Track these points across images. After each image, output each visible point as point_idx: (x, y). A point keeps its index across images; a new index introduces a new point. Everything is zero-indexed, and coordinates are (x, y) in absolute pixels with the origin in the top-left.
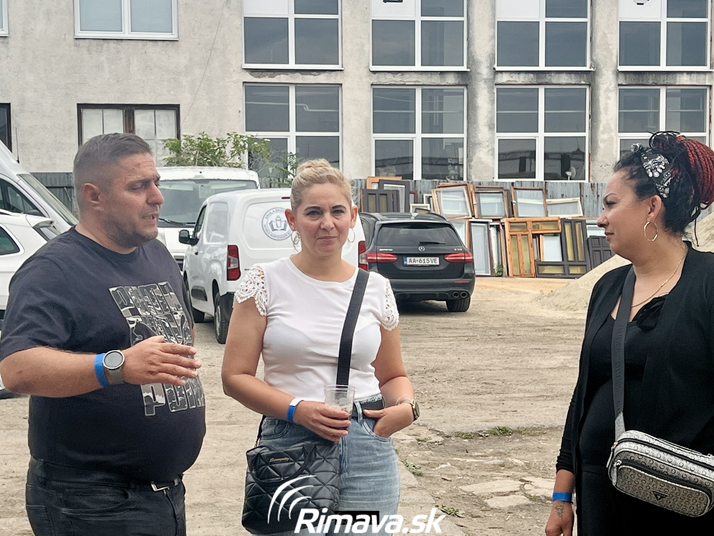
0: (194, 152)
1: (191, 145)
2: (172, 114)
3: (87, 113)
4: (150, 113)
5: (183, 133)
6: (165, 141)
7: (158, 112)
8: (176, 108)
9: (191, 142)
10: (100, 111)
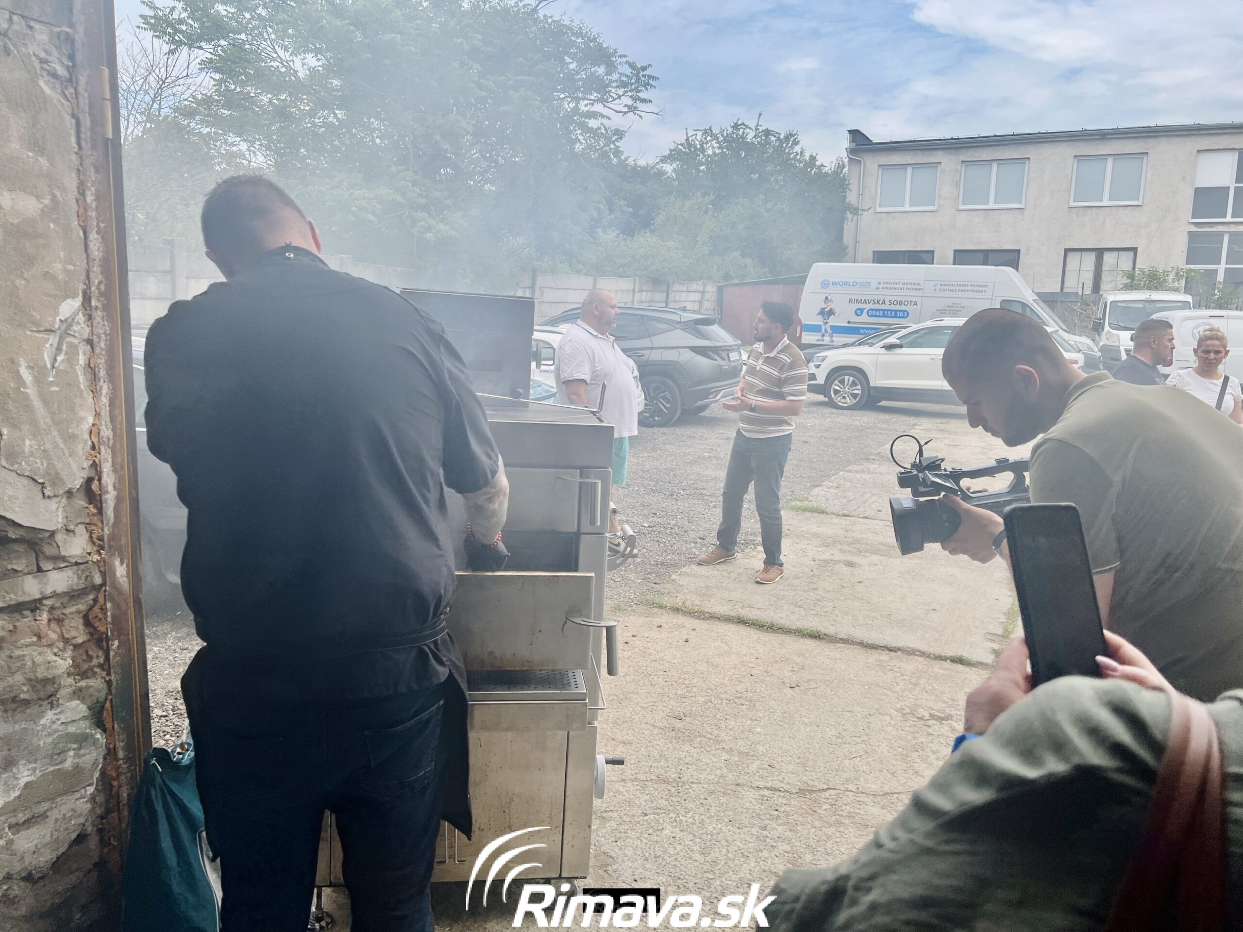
0: (1145, 279)
1: (1143, 274)
2: (1131, 254)
3: (1070, 255)
4: (1115, 254)
5: (1138, 266)
6: (1123, 271)
7: (1121, 253)
8: (1134, 250)
9: (1143, 272)
10: (1080, 253)
